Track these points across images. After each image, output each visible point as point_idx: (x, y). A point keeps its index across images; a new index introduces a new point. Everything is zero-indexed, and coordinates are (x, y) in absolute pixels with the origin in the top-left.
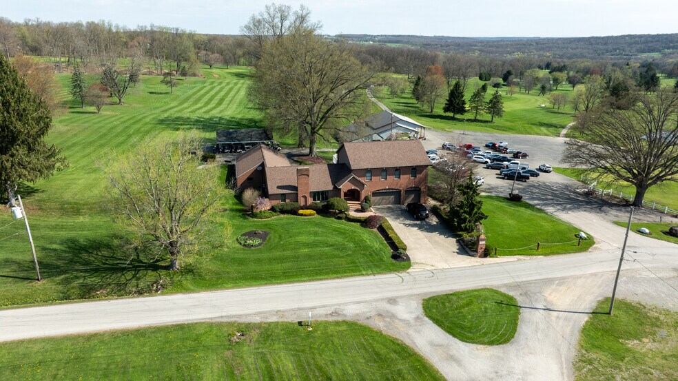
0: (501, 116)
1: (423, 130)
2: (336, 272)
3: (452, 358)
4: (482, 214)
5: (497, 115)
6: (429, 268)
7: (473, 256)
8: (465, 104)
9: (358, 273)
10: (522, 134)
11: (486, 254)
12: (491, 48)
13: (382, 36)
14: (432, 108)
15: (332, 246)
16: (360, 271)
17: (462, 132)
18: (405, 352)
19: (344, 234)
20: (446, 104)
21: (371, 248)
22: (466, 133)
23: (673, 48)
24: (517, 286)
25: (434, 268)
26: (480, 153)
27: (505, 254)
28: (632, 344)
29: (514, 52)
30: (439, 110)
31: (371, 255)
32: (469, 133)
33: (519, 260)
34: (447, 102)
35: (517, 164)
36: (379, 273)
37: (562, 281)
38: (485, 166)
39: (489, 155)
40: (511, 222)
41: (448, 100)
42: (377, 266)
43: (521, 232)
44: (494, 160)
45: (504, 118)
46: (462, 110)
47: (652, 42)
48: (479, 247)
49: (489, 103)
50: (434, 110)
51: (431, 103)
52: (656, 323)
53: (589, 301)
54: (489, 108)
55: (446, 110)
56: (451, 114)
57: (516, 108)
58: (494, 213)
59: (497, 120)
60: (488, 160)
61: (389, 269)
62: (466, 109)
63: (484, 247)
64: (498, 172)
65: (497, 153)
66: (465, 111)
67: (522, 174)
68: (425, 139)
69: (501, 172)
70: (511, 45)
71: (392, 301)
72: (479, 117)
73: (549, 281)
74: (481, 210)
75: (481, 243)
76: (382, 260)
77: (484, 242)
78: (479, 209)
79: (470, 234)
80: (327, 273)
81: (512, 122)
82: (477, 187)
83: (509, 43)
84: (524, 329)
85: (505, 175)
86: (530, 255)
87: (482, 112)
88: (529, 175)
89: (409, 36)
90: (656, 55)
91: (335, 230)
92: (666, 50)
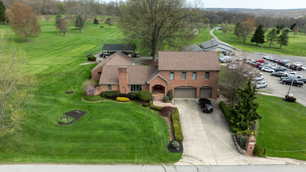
0: (287, 45)
1: (234, 51)
2: (113, 157)
4: (257, 114)
5: (284, 44)
6: (196, 163)
7: (242, 153)
8: (264, 37)
9: (131, 160)
10: (300, 56)
11: (256, 153)
12: (285, 14)
13: (228, 9)
14: (244, 40)
15: (124, 129)
16: (134, 158)
17: (260, 53)
19: (140, 119)
20: (253, 38)
21: (155, 135)
22: (262, 54)
25: (201, 163)
26: (268, 65)
27: (274, 155)
31: (151, 143)
32: (264, 54)
33: (287, 164)
34: (253, 36)
35: (295, 74)
36: (148, 163)
38: (270, 74)
39: (274, 67)
40: (284, 120)
41: (254, 35)
42: (150, 154)
43: (292, 132)
44: (277, 71)
45: (288, 47)
46: (262, 41)
48: (249, 147)
49: (279, 38)
50: (246, 41)
51: (244, 37)
54: (279, 41)
55: (252, 41)
56: (255, 43)
57: (297, 42)
58: (271, 110)
59: (283, 47)
60: (273, 71)
61: (160, 160)
62: (265, 40)
63: (253, 148)
64: (279, 78)
65: (280, 66)
66: (264, 42)
67: (297, 81)
68: (235, 56)
69: (281, 79)
70: (298, 12)
72: (272, 46)
74: (257, 111)
75: (250, 143)
76: (157, 149)
77: (253, 143)
78: (255, 110)
79: (243, 132)
80: (105, 157)
81: (293, 49)
82: (254, 92)
83: (297, 11)
85: (284, 81)
86: (300, 159)
87: (274, 43)
88: (303, 82)
89: (242, 9)
91: (135, 116)
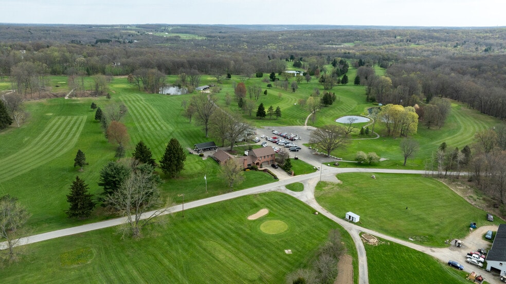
0: (281, 117)
3: (294, 194)
5: (279, 116)
6: (283, 179)
7: (292, 176)
18: (286, 194)
19: (260, 174)
21: (268, 176)
23: (360, 40)
24: (302, 181)
26: (280, 141)
27: (298, 175)
28: (324, 188)
29: (268, 43)
30: (255, 115)
31: (268, 178)
33: (301, 176)
37: (311, 179)
39: (284, 142)
40: (297, 166)
41: (258, 111)
47: (349, 36)
52: (328, 184)
53: (316, 182)
54: (275, 114)
56: (260, 117)
57: (284, 108)
58: (293, 164)
60: (284, 144)
61: (275, 181)
63: (293, 174)
64: (288, 148)
66: (266, 115)
71: (279, 187)
72: (271, 118)
73: (308, 179)
76: (273, 179)
79: (289, 171)
81: (285, 118)
84: (305, 188)
85: (291, 150)
86: (303, 174)
88: (298, 149)
90: (350, 45)
92: (356, 42)
